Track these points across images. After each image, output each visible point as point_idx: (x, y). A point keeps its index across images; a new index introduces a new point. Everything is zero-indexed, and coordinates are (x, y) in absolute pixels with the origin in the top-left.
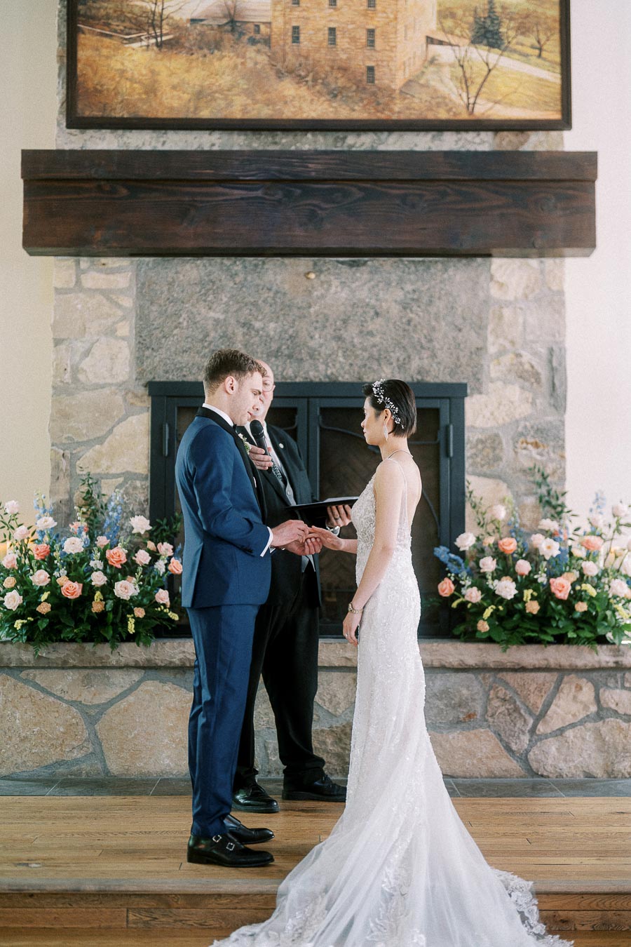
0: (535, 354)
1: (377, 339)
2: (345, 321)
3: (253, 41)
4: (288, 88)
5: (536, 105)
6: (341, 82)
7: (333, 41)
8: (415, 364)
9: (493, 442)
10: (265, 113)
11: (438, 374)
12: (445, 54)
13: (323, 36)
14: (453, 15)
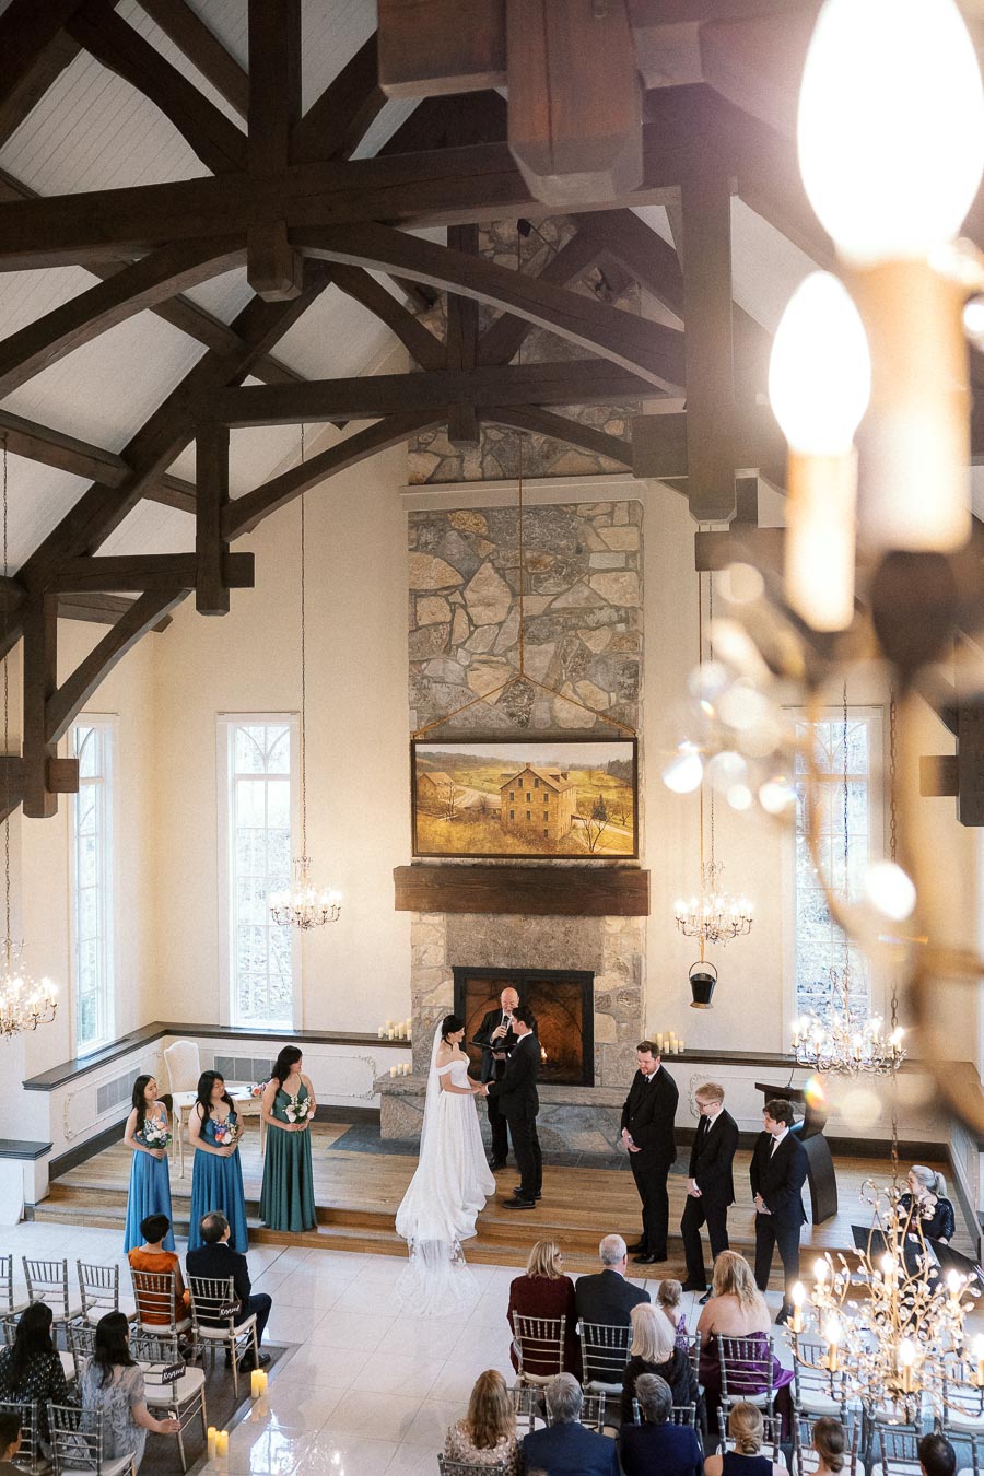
0: (627, 959)
1: (553, 949)
2: (539, 941)
3: (493, 818)
4: (509, 840)
5: (622, 848)
6: (533, 837)
7: (529, 817)
8: (570, 962)
9: (607, 998)
10: (499, 851)
11: (581, 967)
12: (580, 823)
13: (524, 815)
14: (583, 805)
